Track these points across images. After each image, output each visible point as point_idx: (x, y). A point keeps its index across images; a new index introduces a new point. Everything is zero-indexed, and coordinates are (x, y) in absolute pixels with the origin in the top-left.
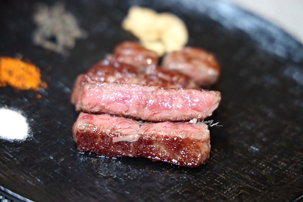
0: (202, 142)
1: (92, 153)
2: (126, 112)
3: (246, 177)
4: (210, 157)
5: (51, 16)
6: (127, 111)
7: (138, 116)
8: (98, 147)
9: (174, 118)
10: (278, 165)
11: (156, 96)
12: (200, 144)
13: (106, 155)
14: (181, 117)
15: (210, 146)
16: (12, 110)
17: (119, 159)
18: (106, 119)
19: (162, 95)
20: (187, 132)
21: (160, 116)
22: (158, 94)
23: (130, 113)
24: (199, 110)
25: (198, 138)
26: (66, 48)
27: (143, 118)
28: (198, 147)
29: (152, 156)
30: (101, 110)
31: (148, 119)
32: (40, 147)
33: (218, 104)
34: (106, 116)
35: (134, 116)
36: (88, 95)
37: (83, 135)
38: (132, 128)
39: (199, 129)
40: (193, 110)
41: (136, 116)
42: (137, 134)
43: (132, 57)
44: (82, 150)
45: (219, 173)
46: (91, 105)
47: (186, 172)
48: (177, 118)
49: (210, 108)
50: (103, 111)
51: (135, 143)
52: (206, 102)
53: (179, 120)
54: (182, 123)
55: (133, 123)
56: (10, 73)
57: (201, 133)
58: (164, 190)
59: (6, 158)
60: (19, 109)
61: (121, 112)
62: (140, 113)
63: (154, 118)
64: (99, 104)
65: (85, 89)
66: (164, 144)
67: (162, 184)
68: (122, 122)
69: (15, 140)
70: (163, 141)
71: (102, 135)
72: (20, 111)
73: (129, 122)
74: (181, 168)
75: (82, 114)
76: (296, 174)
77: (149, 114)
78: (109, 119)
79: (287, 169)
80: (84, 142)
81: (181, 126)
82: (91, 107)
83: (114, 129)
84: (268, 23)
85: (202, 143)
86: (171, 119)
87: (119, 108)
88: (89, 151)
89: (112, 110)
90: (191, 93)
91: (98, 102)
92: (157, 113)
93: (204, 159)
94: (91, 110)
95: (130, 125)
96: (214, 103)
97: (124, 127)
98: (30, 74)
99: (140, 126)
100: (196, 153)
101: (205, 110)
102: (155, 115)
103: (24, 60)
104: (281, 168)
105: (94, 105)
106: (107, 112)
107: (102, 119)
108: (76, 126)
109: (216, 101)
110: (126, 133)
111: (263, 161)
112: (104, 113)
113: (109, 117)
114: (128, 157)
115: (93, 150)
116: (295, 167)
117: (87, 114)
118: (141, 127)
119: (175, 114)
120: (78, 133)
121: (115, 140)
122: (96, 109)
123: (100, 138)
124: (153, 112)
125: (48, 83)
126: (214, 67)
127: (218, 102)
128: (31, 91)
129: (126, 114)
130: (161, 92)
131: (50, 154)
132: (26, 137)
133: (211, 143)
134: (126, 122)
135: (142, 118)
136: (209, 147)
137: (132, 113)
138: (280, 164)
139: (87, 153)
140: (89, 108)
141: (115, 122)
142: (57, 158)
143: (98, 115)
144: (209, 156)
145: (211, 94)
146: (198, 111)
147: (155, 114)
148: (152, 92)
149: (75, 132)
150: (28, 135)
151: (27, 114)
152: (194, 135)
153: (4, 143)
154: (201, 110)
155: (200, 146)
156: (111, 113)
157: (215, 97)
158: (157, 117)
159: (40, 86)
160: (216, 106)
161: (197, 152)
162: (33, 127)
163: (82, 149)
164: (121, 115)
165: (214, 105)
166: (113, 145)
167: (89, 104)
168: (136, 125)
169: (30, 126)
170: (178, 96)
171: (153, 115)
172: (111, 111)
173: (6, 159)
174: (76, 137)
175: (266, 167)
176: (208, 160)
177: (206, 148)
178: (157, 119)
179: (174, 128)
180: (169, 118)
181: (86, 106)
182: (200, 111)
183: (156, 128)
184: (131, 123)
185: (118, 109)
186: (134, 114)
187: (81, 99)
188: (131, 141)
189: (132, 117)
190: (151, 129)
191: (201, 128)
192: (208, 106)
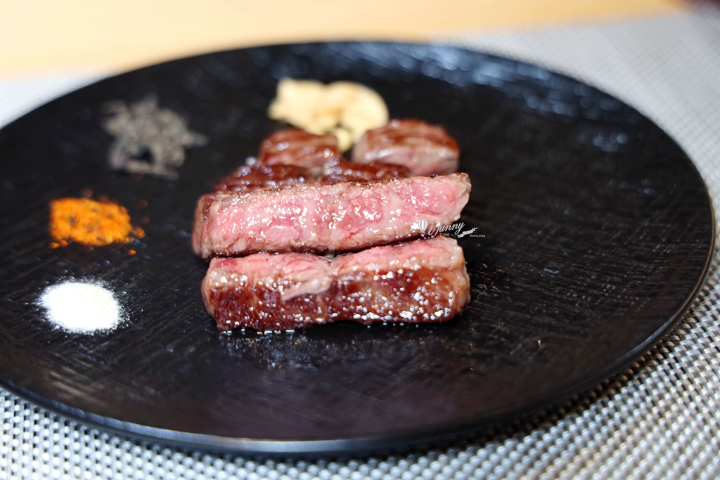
0: (452, 271)
1: (247, 329)
2: (296, 241)
3: (546, 321)
4: (472, 299)
5: (133, 117)
6: (299, 239)
7: (322, 244)
8: (254, 316)
9: (390, 236)
10: (602, 289)
11: (349, 201)
12: (448, 275)
13: (273, 327)
14: (403, 232)
15: (468, 276)
16: (85, 282)
17: (299, 332)
18: (261, 260)
19: (360, 197)
20: (419, 257)
21: (364, 236)
22: (351, 196)
23: (305, 241)
24: (435, 211)
25: (444, 265)
26: (169, 166)
27: (332, 247)
28: (446, 282)
29: (362, 313)
30: (250, 246)
31: (342, 247)
32: (146, 335)
33: (468, 195)
34: (261, 256)
35: (314, 246)
36: (219, 223)
37: (222, 296)
38: (314, 268)
39: (442, 248)
40: (423, 213)
41: (317, 244)
42: (325, 275)
43: (293, 153)
44: (226, 327)
45: (494, 323)
46: (228, 240)
47: (431, 332)
48: (395, 235)
49: (455, 204)
50: (254, 247)
51: (323, 296)
52: (445, 195)
53: (400, 237)
54: (407, 244)
55: (315, 260)
56: (73, 222)
57: (446, 253)
58: (395, 370)
59: (83, 363)
60: (96, 279)
61: (287, 244)
62: (323, 239)
63: (353, 242)
64: (243, 235)
65: (211, 212)
66: (380, 287)
67: (390, 360)
68: (294, 261)
69: (97, 330)
70: (377, 281)
71: (260, 290)
72: (98, 282)
73: (306, 258)
74: (420, 327)
75: (214, 261)
76: (637, 299)
77: (342, 237)
78: (267, 260)
79: (618, 294)
80: (228, 311)
81: (406, 249)
82: (229, 244)
83: (280, 275)
84: (531, 66)
85: (451, 273)
86: (385, 238)
87: (284, 235)
88: (239, 327)
89: (270, 242)
90: (413, 183)
91: (241, 232)
92: (357, 232)
93: (461, 302)
94: (230, 249)
95: (310, 264)
96: (460, 195)
97: (298, 268)
98: (110, 217)
99: (329, 263)
100: (444, 293)
101: (446, 210)
102: (354, 237)
103: (95, 198)
104: (607, 295)
105: (235, 238)
106: (260, 248)
107: (254, 261)
108: (207, 282)
109: (464, 191)
110: (305, 278)
111: (572, 288)
112: (255, 252)
113: (267, 256)
114: (317, 325)
115: (249, 323)
116: (634, 287)
117: (224, 259)
118: (332, 264)
119: (391, 228)
120: (212, 294)
121: (285, 296)
122: (240, 246)
123: (256, 298)
124: (349, 230)
125: (143, 227)
126: (448, 145)
127: (466, 191)
128: (116, 245)
129: (298, 244)
130: (357, 191)
131: (165, 344)
132: (117, 323)
133: (468, 272)
134: (301, 259)
135: (330, 246)
136: (466, 279)
137: (309, 241)
138: (605, 287)
139: (236, 331)
140: (226, 246)
141: (279, 263)
142: (180, 348)
143: (246, 258)
144: (469, 298)
145: (451, 179)
146: (434, 214)
147: (352, 234)
148: (341, 194)
149: (207, 294)
150: (120, 319)
151: (113, 285)
152: (434, 260)
153: (76, 340)
154: (438, 212)
155: (449, 279)
156: (270, 248)
157: (461, 183)
158: (358, 239)
159: (130, 235)
160: (465, 200)
161: (446, 290)
162: (127, 304)
163: (226, 324)
164: (289, 249)
165: (461, 197)
166: (284, 307)
167: (225, 239)
168: (321, 263)
169: (121, 303)
170: (391, 193)
171: (350, 238)
172: (268, 244)
173: (83, 366)
174: (211, 303)
175: (579, 297)
176: (469, 304)
177: (461, 280)
178: (358, 243)
179: (394, 254)
180: (381, 238)
181: (220, 244)
182: (438, 214)
183: (360, 260)
184: (310, 259)
185: (281, 237)
186: (314, 242)
187: (208, 233)
188: (316, 292)
189: (311, 249)
190: (351, 263)
191: (444, 245)
192: (451, 202)
